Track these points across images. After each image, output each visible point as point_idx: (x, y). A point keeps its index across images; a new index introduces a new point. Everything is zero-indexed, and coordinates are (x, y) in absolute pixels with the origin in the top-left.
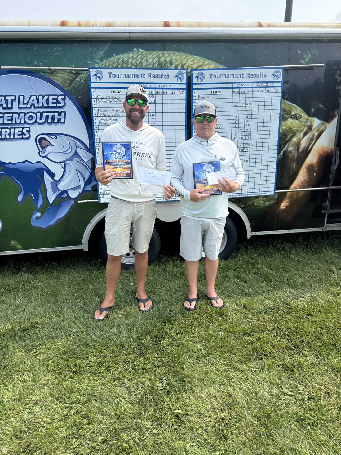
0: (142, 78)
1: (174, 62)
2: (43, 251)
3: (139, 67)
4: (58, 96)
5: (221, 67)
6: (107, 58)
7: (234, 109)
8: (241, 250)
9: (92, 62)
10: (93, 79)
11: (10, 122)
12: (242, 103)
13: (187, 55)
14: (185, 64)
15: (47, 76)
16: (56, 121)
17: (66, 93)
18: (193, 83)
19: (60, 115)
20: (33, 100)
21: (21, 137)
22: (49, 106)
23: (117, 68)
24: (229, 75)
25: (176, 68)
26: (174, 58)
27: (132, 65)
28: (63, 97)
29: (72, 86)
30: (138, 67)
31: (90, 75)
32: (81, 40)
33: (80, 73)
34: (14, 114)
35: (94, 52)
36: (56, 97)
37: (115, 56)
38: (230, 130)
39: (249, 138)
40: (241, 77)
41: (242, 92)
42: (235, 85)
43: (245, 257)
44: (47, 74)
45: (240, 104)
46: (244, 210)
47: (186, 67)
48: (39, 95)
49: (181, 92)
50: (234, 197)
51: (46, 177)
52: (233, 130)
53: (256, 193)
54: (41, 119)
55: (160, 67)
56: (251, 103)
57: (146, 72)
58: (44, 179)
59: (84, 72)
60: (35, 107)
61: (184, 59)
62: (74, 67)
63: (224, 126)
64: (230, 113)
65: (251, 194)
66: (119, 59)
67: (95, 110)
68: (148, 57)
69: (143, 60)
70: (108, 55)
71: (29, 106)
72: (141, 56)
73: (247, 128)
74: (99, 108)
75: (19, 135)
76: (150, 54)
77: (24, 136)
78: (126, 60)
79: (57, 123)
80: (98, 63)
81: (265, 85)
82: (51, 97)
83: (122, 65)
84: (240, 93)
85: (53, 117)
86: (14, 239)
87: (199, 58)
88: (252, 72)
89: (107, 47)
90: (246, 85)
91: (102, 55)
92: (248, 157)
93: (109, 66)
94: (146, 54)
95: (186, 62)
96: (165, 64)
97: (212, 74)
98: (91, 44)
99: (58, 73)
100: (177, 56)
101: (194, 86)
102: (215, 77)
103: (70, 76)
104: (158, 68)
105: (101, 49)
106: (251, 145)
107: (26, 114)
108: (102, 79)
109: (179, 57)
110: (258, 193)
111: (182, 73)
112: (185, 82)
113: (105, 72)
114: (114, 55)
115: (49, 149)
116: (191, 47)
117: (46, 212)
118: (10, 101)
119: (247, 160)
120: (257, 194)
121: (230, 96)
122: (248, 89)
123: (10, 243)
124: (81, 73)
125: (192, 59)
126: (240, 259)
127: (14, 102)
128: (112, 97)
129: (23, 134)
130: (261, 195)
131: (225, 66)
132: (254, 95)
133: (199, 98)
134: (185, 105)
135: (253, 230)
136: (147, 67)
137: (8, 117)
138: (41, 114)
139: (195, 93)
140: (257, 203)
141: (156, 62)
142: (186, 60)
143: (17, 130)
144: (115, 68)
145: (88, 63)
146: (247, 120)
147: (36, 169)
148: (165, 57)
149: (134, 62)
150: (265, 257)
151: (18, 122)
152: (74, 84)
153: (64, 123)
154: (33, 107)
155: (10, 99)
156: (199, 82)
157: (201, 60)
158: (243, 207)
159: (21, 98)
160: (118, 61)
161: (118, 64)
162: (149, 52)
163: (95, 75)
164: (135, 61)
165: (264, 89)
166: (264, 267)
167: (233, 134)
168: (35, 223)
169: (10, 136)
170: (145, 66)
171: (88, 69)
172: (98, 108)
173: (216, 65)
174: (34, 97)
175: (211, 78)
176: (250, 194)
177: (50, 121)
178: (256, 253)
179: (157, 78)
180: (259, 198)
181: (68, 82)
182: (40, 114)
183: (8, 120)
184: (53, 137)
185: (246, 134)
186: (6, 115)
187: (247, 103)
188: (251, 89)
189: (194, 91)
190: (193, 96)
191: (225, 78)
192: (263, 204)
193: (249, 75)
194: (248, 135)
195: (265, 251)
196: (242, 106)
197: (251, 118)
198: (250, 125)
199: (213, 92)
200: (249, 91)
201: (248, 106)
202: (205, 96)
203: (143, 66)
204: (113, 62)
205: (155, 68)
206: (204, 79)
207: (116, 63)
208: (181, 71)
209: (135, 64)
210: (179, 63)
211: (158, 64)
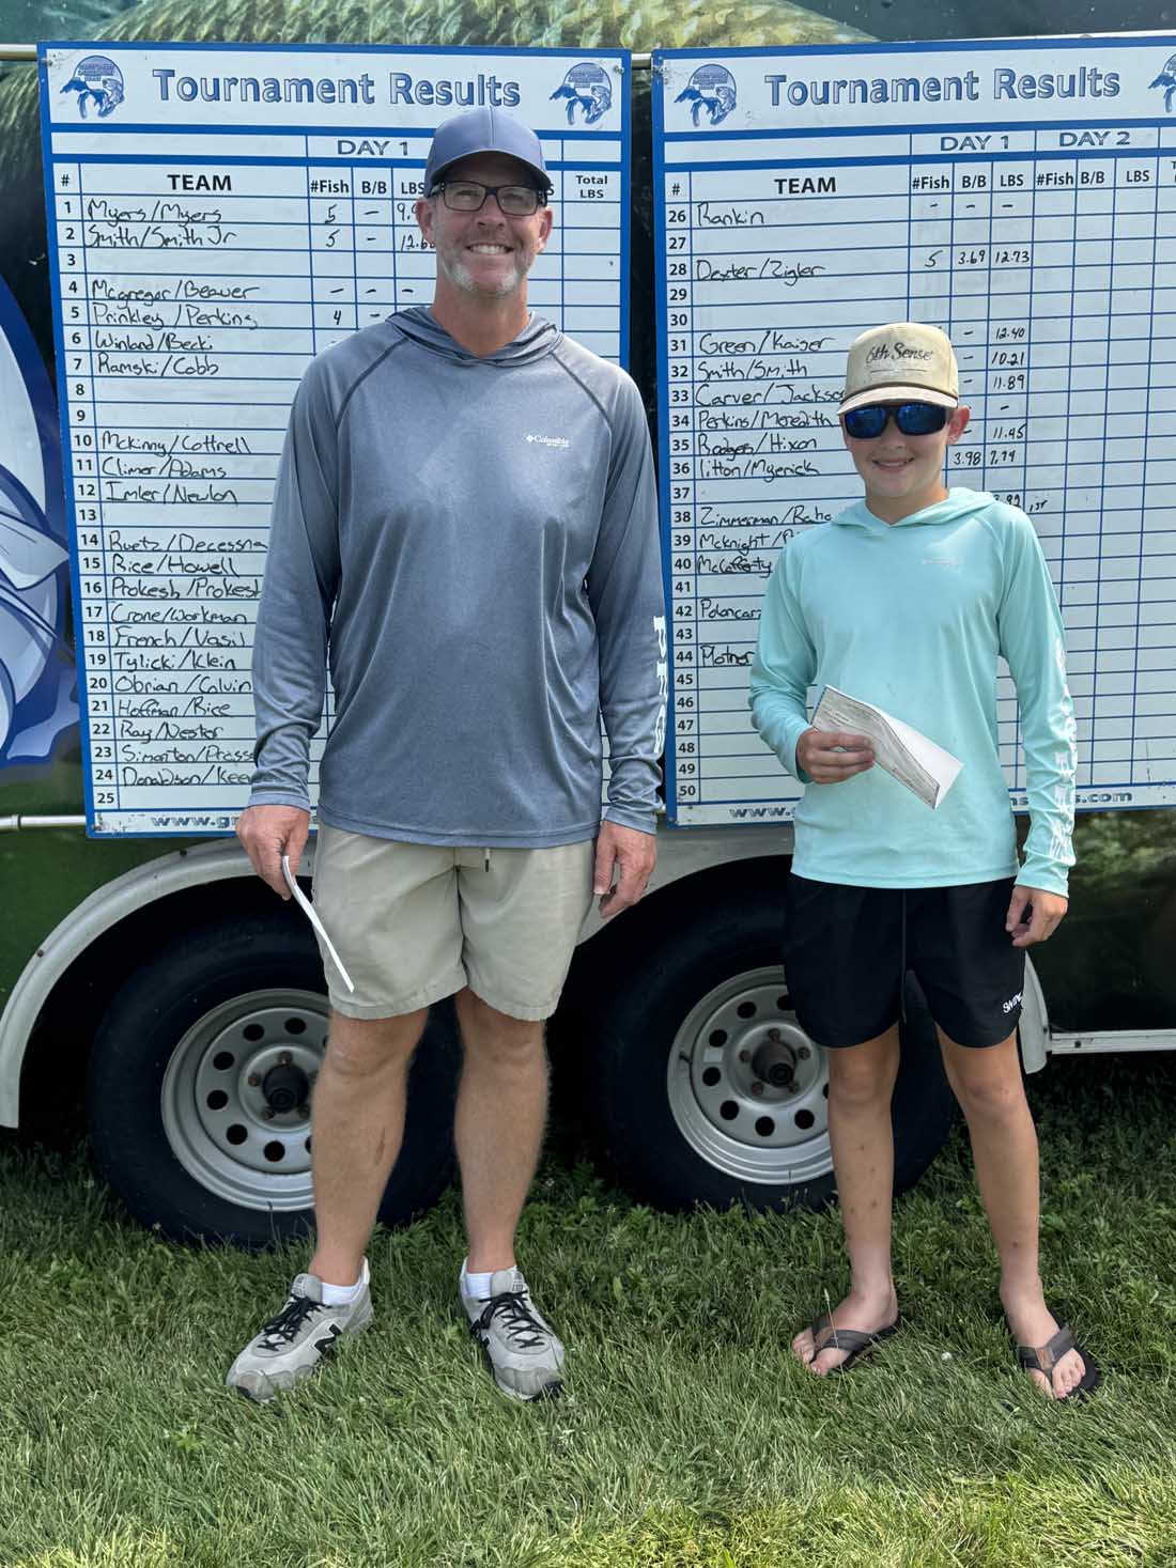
0: (354, 100)
1: (555, 9)
3: (346, 36)
5: (843, 39)
7: (919, 285)
9: (69, 8)
10: (63, 107)
12: (968, 250)
14: (623, 20)
18: (668, 129)
23: (215, 43)
24: (883, 84)
25: (569, 45)
27: (306, 28)
30: (338, 41)
31: (45, 87)
39: (1019, 459)
40: (959, 97)
41: (966, 181)
42: (928, 144)
45: (957, 259)
47: (627, 38)
49: (591, 186)
55: (472, 41)
56: (1028, 247)
57: (380, 67)
59: (19, 66)
64: (897, 311)
67: (74, 287)
73: (1003, 401)
74: (100, 278)
80: (106, 16)
81: (1112, 139)
83: (245, 27)
84: (958, 187)
88: (1028, 62)
90: (995, 143)
93: (168, 31)
95: (632, 11)
96: (501, 22)
97: (783, 78)
101: (673, 152)
102: (798, 93)
104: (462, 44)
106: (1032, 499)
108: (119, 107)
110: (1084, 795)
111: (600, 75)
112: (618, 128)
113: (135, 66)
121: (898, 208)
122: (1004, 168)
124: (6, 75)
128: (172, 215)
130: (1100, 805)
131: (869, 32)
132: (1047, 202)
133: (706, 223)
134: (617, 260)
135: (1060, 1019)
136: (396, 41)
139: (676, 189)
141: (450, 9)
144: (206, 45)
145: (47, 21)
146: (1001, 350)
149: (316, 13)
150: (1141, 1195)
156: (705, 125)
160: (222, 6)
161: (221, 24)
163: (75, 84)
164: (324, 4)
165: (1105, 165)
166: (1124, 1263)
170: (384, 33)
171: (32, 48)
172: (91, 279)
173: (813, 25)
175: (776, 102)
178: (1089, 1162)
179: (449, 99)
180: (1096, 822)
185: (998, 432)
187: (1002, 249)
188: (1024, 168)
189: (671, 179)
190: (668, 208)
191: (864, 100)
192: (1117, 856)
193: (1008, 83)
194: (1009, 438)
195: (1148, 1150)
196: (968, 265)
197: (1025, 339)
198: (1021, 378)
199: (786, 185)
200: (1011, 179)
201: (1006, 264)
202: (740, 208)
203: (372, 33)
204: (193, 11)
205: (442, 43)
206: (734, 105)
207: (212, 19)
208: (595, 60)
209: (325, 22)
210: (587, 15)
211: (459, 18)
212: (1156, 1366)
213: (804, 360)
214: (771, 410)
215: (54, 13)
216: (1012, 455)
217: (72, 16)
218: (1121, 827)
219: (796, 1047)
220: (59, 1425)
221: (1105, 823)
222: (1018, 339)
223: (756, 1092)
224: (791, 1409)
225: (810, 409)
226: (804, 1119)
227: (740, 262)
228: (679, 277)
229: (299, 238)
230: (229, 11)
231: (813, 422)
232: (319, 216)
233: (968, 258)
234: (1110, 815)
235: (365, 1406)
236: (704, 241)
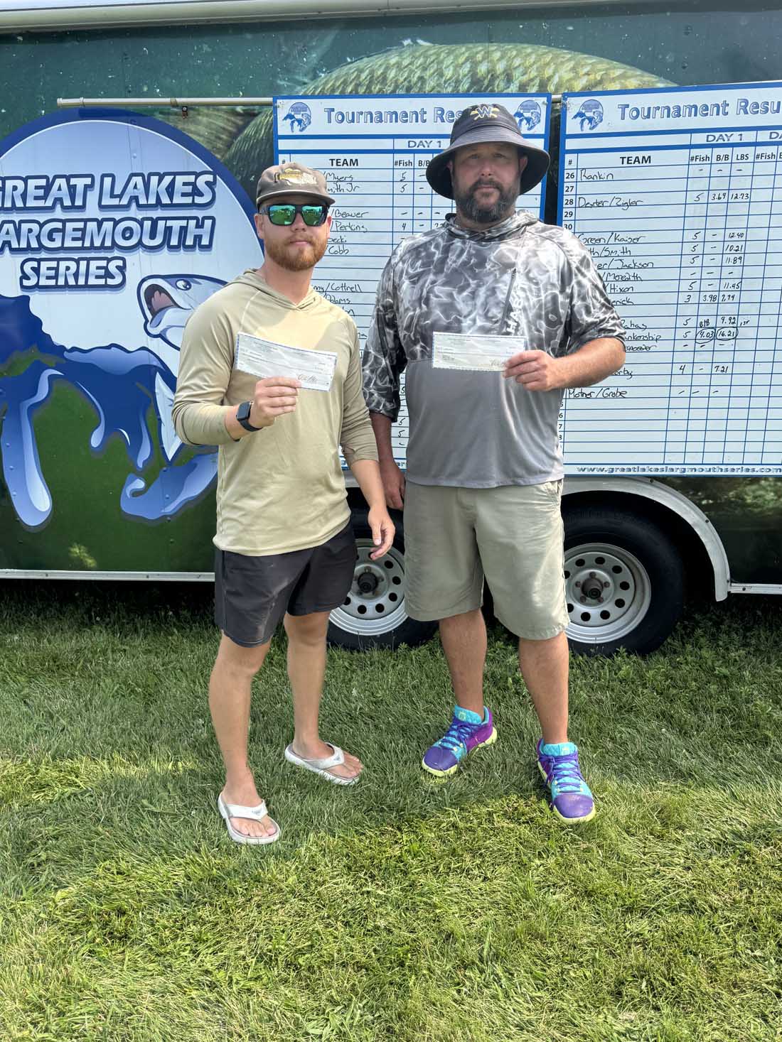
0: (417, 121)
1: (516, 74)
2: (145, 579)
3: (415, 90)
4: (197, 175)
5: (660, 85)
6: (330, 68)
7: (690, 210)
8: (699, 631)
9: (289, 80)
10: (283, 128)
11: (79, 244)
12: (717, 193)
13: (558, 52)
14: (549, 79)
15: (172, 121)
16: (189, 242)
17: (218, 169)
18: (568, 132)
19: (200, 225)
20: (135, 187)
21: (102, 282)
22: (175, 201)
24: (679, 108)
25: (522, 92)
26: (517, 62)
27: (397, 87)
28: (210, 178)
29: (233, 150)
31: (276, 118)
32: (261, 23)
33: (256, 112)
34: (88, 223)
35: (295, 52)
36: (191, 178)
37: (352, 63)
38: (674, 274)
39: (736, 300)
40: (718, 114)
41: (718, 157)
42: (700, 139)
43: (707, 653)
44: (171, 117)
45: (711, 197)
46: (713, 513)
47: (551, 88)
48: (150, 174)
50: (678, 473)
51: (160, 388)
52: (686, 273)
53: (751, 467)
54: (153, 236)
55: (475, 91)
56: (748, 192)
57: (430, 104)
58: (154, 393)
60: (139, 206)
61: (548, 64)
62: (243, 97)
63: (658, 262)
64: (678, 223)
65: (733, 470)
66: (361, 71)
68: (442, 62)
69: (428, 73)
70: (332, 61)
71: (125, 201)
72: (421, 60)
73: (731, 269)
75: (97, 277)
76: (449, 54)
77: (110, 282)
78: (379, 73)
79: (192, 248)
80: (305, 83)
82: (180, 180)
83: (369, 87)
84: (714, 161)
85: (184, 230)
86: (80, 542)
87: (594, 60)
88: (755, 95)
89: (330, 37)
90: (735, 138)
91: (315, 61)
92: (728, 357)
93: (333, 90)
94: (438, 55)
95: (554, 73)
96: (489, 81)
97: (627, 106)
98: (287, 32)
99: (199, 115)
100: (529, 55)
101: (570, 144)
102: (635, 114)
103: (228, 120)
104: (471, 91)
105: (314, 44)
106: (741, 320)
107: (116, 223)
108: (309, 127)
109: (532, 61)
110: (757, 468)
111: (536, 106)
112: (543, 132)
113: (317, 107)
114: (349, 60)
115: (170, 316)
116: (571, 28)
117: (158, 480)
118: (80, 189)
119: (726, 365)
120: (753, 470)
122: (739, 151)
123: (70, 552)
124: (259, 113)
125: (572, 64)
126: (689, 658)
127: (89, 193)
128: (331, 178)
129: (108, 275)
130: (764, 474)
131: (675, 82)
132: (760, 168)
133: (584, 179)
134: (539, 197)
135: (736, 576)
136: (439, 92)
137: (75, 230)
138: (155, 223)
139: (570, 162)
140: (755, 497)
141: (465, 76)
142: (553, 67)
143: (93, 264)
144: (351, 96)
145: (279, 86)
146: (731, 244)
147: (136, 367)
148: (491, 61)
149: (402, 79)
151: (97, 243)
152: (240, 142)
153: (209, 247)
154: (134, 205)
155: (80, 183)
156: (587, 130)
157: (600, 66)
158: (708, 505)
159: (108, 181)
160: (358, 77)
161: (357, 85)
162: (445, 48)
163: (289, 116)
164: (406, 75)
166: (756, 693)
167: (685, 286)
168: (129, 506)
169: (76, 280)
170: (433, 88)
171: (270, 99)
173: (645, 79)
174: (139, 180)
175: (623, 118)
176: (730, 467)
177: (174, 242)
178: (745, 645)
180: (763, 482)
181: (224, 137)
182: (150, 222)
183: (74, 239)
184: (181, 284)
185: (726, 286)
186: (70, 226)
187: (734, 192)
188: (749, 151)
189: (568, 157)
190: (566, 172)
191: (668, 116)
192: (773, 500)
193: (744, 106)
194: (732, 289)
195: (776, 642)
196: (716, 201)
197: (744, 238)
198: (740, 258)
199: (625, 160)
200: (742, 156)
201: (736, 200)
202: (602, 172)
203: (427, 89)
204: (345, 80)
205: (461, 92)
206: (601, 120)
207: (353, 84)
208: (534, 99)
209: (406, 83)
210: (532, 77)
211: (469, 80)
212: (766, 742)
213: (629, 247)
214: (612, 272)
215: (282, 83)
216: (733, 297)
217: (289, 84)
218: (775, 485)
219: (604, 581)
220: (263, 717)
221: (767, 483)
222: (740, 239)
223: (582, 601)
224: (585, 743)
225: (631, 272)
226: (605, 615)
227: (600, 198)
228: (569, 206)
229: (387, 188)
230: (361, 80)
231: (632, 278)
232: (398, 178)
233: (717, 196)
234: (771, 479)
235: (392, 722)
236: (583, 188)
